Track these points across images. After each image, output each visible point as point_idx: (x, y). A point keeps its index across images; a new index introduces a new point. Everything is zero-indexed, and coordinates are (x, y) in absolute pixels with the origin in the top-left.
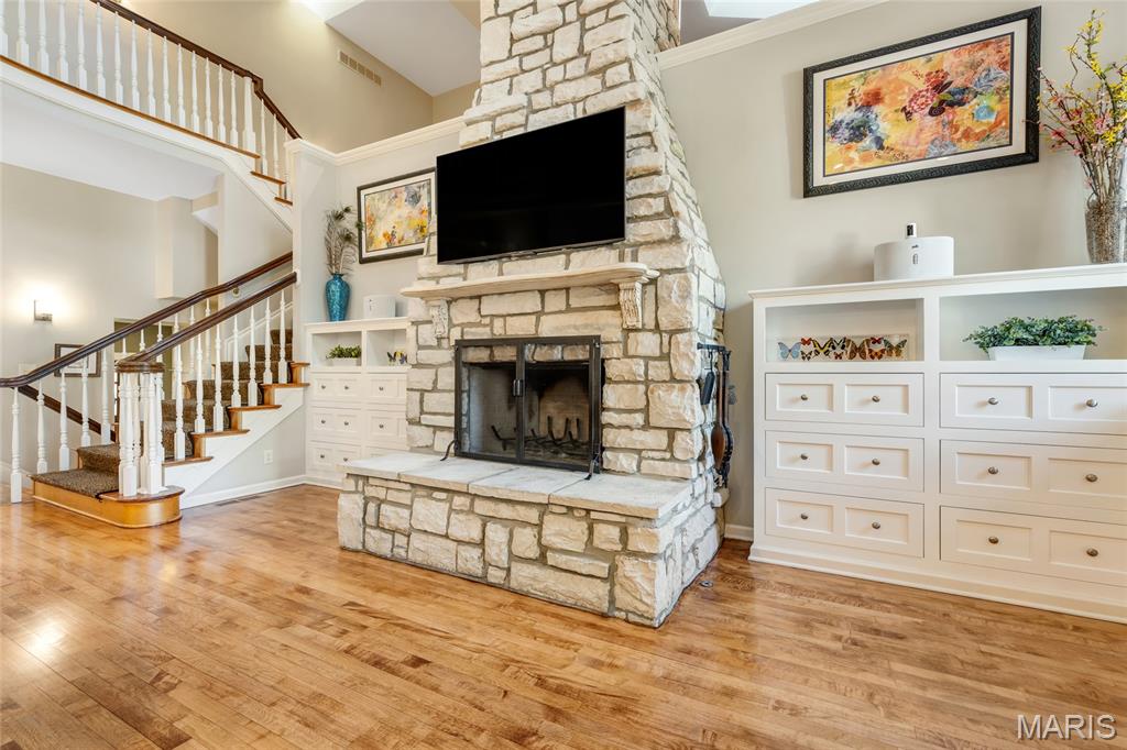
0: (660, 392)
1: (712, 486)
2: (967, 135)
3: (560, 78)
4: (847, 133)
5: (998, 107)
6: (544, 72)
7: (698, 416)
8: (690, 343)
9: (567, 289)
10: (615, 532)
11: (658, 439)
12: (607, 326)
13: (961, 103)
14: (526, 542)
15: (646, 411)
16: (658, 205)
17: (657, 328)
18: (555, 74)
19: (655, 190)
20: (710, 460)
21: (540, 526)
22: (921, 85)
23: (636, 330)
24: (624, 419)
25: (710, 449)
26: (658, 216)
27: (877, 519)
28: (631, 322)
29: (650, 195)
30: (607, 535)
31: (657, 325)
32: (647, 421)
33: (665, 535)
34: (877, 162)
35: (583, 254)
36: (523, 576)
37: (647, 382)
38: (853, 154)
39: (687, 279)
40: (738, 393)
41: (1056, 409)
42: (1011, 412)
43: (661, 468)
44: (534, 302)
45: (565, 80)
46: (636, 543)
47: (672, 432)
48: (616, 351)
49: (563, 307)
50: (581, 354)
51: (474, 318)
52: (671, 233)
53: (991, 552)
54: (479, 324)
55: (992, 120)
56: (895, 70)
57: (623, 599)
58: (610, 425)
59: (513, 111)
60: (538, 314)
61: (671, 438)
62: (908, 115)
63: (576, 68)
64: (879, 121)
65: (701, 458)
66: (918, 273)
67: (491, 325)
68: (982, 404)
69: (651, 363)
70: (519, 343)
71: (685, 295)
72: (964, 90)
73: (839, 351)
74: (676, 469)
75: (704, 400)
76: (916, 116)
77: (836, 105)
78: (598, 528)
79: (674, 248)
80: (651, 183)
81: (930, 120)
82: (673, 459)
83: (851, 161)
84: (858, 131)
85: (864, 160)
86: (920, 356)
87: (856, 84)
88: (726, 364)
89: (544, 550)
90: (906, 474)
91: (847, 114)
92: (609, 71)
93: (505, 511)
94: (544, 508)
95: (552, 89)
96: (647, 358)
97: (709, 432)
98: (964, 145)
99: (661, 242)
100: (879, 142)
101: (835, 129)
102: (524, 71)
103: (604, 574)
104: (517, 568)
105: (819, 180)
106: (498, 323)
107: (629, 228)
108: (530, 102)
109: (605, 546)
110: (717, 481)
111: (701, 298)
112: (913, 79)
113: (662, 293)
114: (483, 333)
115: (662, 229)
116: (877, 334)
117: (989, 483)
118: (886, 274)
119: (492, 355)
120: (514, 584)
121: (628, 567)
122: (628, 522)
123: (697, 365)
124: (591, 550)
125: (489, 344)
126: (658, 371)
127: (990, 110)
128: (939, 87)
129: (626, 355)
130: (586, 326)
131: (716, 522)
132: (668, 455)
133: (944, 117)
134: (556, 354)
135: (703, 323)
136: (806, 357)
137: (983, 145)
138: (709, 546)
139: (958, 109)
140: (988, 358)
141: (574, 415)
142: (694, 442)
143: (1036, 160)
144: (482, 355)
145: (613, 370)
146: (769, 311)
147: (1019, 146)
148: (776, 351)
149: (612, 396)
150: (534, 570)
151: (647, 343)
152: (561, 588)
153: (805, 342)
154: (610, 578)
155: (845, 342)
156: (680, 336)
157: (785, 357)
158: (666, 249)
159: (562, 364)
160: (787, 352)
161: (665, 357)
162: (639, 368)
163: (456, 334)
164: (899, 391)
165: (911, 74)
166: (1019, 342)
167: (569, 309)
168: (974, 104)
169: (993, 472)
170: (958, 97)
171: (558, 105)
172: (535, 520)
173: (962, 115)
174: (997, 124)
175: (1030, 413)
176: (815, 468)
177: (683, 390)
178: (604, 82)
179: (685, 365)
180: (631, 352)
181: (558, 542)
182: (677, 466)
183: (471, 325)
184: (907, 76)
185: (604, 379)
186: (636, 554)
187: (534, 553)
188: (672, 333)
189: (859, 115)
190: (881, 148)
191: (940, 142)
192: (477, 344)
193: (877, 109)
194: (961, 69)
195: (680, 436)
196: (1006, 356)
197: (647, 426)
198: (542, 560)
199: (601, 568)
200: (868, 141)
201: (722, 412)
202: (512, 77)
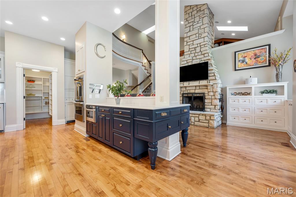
0: (213, 100)
1: (221, 114)
2: (260, 62)
3: (197, 55)
4: (241, 61)
5: (264, 58)
6: (195, 54)
7: (219, 103)
8: (218, 94)
9: (199, 86)
10: (209, 117)
11: (213, 107)
12: (206, 91)
13: (259, 58)
14: (197, 119)
15: (211, 103)
16: (213, 74)
17: (213, 92)
18: (196, 54)
19: (212, 72)
20: (220, 110)
21: (199, 117)
22: (253, 55)
23: (210, 92)
24: (208, 104)
25: (220, 109)
26: (213, 76)
27: (245, 118)
28: (209, 91)
29: (212, 73)
30: (208, 118)
31: (213, 91)
32: (211, 104)
33: (215, 117)
34: (246, 66)
35: (202, 81)
36: (196, 123)
37: (211, 99)
38: (242, 65)
39: (217, 85)
40: (225, 100)
41: (271, 102)
42: (264, 103)
43: (214, 111)
44: (194, 88)
45: (198, 55)
46: (212, 118)
47: (215, 106)
48: (207, 95)
49: (199, 88)
50: (201, 95)
51: (185, 90)
52: (215, 78)
53: (262, 122)
54: (186, 91)
55: (263, 60)
56: (249, 52)
57: (210, 125)
58: (206, 105)
59: (190, 60)
60: (195, 90)
61: (215, 107)
62: (251, 59)
63: (200, 54)
64: (246, 60)
65: (219, 110)
66: (251, 83)
67: (188, 91)
68: (260, 102)
69: (212, 96)
70: (192, 94)
71: (217, 87)
72: (259, 56)
73: (240, 94)
74: (216, 111)
75: (220, 101)
76: (252, 59)
77: (239, 57)
78: (207, 117)
79: (215, 81)
80: (212, 71)
81: (254, 60)
82: (215, 109)
83: (242, 66)
84: (243, 61)
85: (244, 65)
86: (251, 95)
87: (243, 54)
88: (223, 96)
89: (199, 120)
90: (250, 112)
91: (241, 59)
92: (205, 54)
93: (194, 115)
94: (199, 115)
95: (196, 56)
96: (211, 96)
97: (220, 106)
98: (259, 64)
99: (213, 80)
100: (246, 63)
101: (239, 61)
102: (191, 53)
103: (208, 122)
104: (195, 122)
105: (237, 68)
106: (189, 91)
107: (209, 77)
108: (193, 58)
109: (208, 119)
110: (221, 113)
111: (219, 87)
112: (251, 54)
113: (214, 87)
114: (186, 92)
115: (214, 78)
116: (246, 92)
117: (261, 113)
118: (247, 84)
119: (188, 95)
120: (195, 124)
121: (211, 121)
122: (211, 116)
123: (219, 97)
124: (206, 119)
125: (187, 94)
126: (213, 97)
127: (263, 59)
128: (255, 55)
129: (208, 95)
130: (202, 91)
131: (221, 120)
132: (214, 109)
133: (256, 59)
134: (198, 95)
135: (219, 90)
136: (235, 95)
137: (262, 64)
138: (220, 123)
139: (258, 58)
140: (262, 95)
141: (198, 104)
142: (218, 107)
143: (270, 66)
144: (186, 95)
145: (206, 97)
146: (229, 89)
147: (267, 64)
148: (230, 94)
149: (206, 101)
150: (198, 123)
151: (212, 94)
152: (202, 124)
153: (235, 93)
154: (208, 123)
155: (241, 93)
156: (216, 93)
157: (232, 95)
158: (214, 81)
159: (199, 96)
160: (232, 94)
161: (214, 95)
162: (210, 97)
163: (182, 92)
164: (248, 100)
165: (251, 53)
166: (266, 93)
167: (200, 89)
168: (261, 58)
169: (262, 111)
170: (258, 57)
171: (197, 59)
172: (198, 116)
173: (259, 59)
174: (264, 61)
175: (267, 103)
176: (236, 111)
177: (217, 100)
178: (204, 56)
179: (217, 96)
180: (209, 95)
181: (201, 119)
182: (216, 110)
183: (184, 91)
184: (250, 53)
185: (205, 99)
186: (212, 120)
187: (198, 120)
188: (215, 92)
189: (243, 59)
190: (247, 64)
191: (256, 63)
192: (185, 94)
193: (246, 58)
194: (259, 53)
195: (216, 106)
196: (264, 95)
197: (211, 105)
198: (199, 121)
199: (207, 122)
200: (245, 63)
201: (222, 103)
202: (189, 54)
